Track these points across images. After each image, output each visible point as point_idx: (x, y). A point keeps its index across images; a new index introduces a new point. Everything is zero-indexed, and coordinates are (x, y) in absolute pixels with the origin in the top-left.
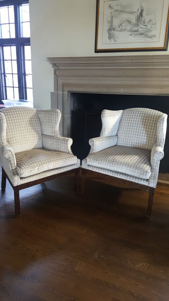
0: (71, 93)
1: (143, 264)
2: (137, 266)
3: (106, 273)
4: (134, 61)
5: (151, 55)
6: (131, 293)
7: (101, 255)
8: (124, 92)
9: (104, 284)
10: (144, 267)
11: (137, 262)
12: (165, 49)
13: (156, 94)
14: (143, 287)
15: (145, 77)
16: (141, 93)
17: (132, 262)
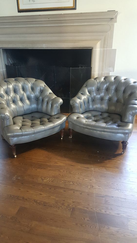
0: (2, 49)
1: (50, 179)
2: (45, 181)
3: (20, 189)
4: (50, 19)
5: (63, 13)
6: (35, 201)
7: (18, 177)
8: (46, 47)
9: (16, 198)
10: (50, 181)
11: (45, 178)
12: (74, 8)
13: (70, 48)
14: (45, 195)
15: (61, 33)
16: (59, 47)
17: (42, 178)
